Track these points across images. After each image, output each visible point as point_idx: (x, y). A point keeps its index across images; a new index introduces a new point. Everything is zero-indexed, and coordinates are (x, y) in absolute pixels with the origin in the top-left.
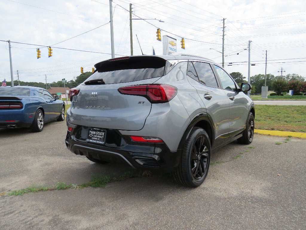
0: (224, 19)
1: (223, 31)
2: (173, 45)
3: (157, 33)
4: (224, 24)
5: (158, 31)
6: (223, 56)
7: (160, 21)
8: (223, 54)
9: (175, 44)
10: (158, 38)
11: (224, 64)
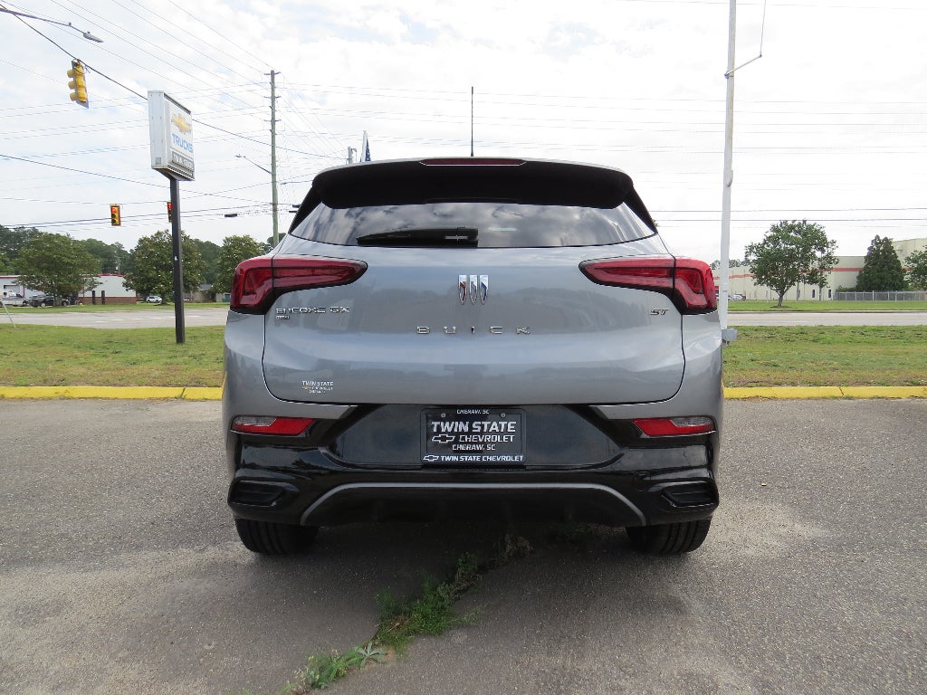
0: (273, 74)
1: (273, 107)
2: (182, 130)
3: (70, 76)
4: (273, 88)
5: (76, 69)
6: (274, 182)
7: (87, 36)
8: (274, 175)
9: (187, 127)
10: (77, 93)
11: (278, 207)
